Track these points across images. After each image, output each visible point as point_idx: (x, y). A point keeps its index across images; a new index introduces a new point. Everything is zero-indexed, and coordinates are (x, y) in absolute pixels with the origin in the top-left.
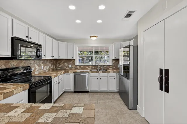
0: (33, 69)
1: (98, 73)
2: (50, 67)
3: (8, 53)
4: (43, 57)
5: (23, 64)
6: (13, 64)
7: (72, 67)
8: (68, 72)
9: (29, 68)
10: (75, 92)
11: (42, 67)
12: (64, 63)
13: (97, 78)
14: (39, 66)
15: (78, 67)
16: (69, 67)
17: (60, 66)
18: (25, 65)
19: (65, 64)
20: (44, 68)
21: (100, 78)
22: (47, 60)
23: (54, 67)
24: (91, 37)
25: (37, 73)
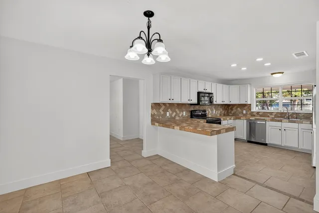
0: (207, 112)
1: (282, 122)
2: (221, 112)
3: (195, 101)
4: (214, 103)
5: (202, 108)
6: (197, 107)
7: (246, 114)
8: (239, 118)
9: (205, 111)
10: (249, 142)
11: (214, 111)
12: (237, 108)
13: (280, 128)
14: (212, 110)
15: (254, 114)
16: (243, 113)
17: (232, 112)
18: (203, 109)
19: (239, 109)
20: (215, 112)
21: (285, 128)
22: (219, 105)
23: (226, 113)
24: (272, 74)
25: (210, 116)
